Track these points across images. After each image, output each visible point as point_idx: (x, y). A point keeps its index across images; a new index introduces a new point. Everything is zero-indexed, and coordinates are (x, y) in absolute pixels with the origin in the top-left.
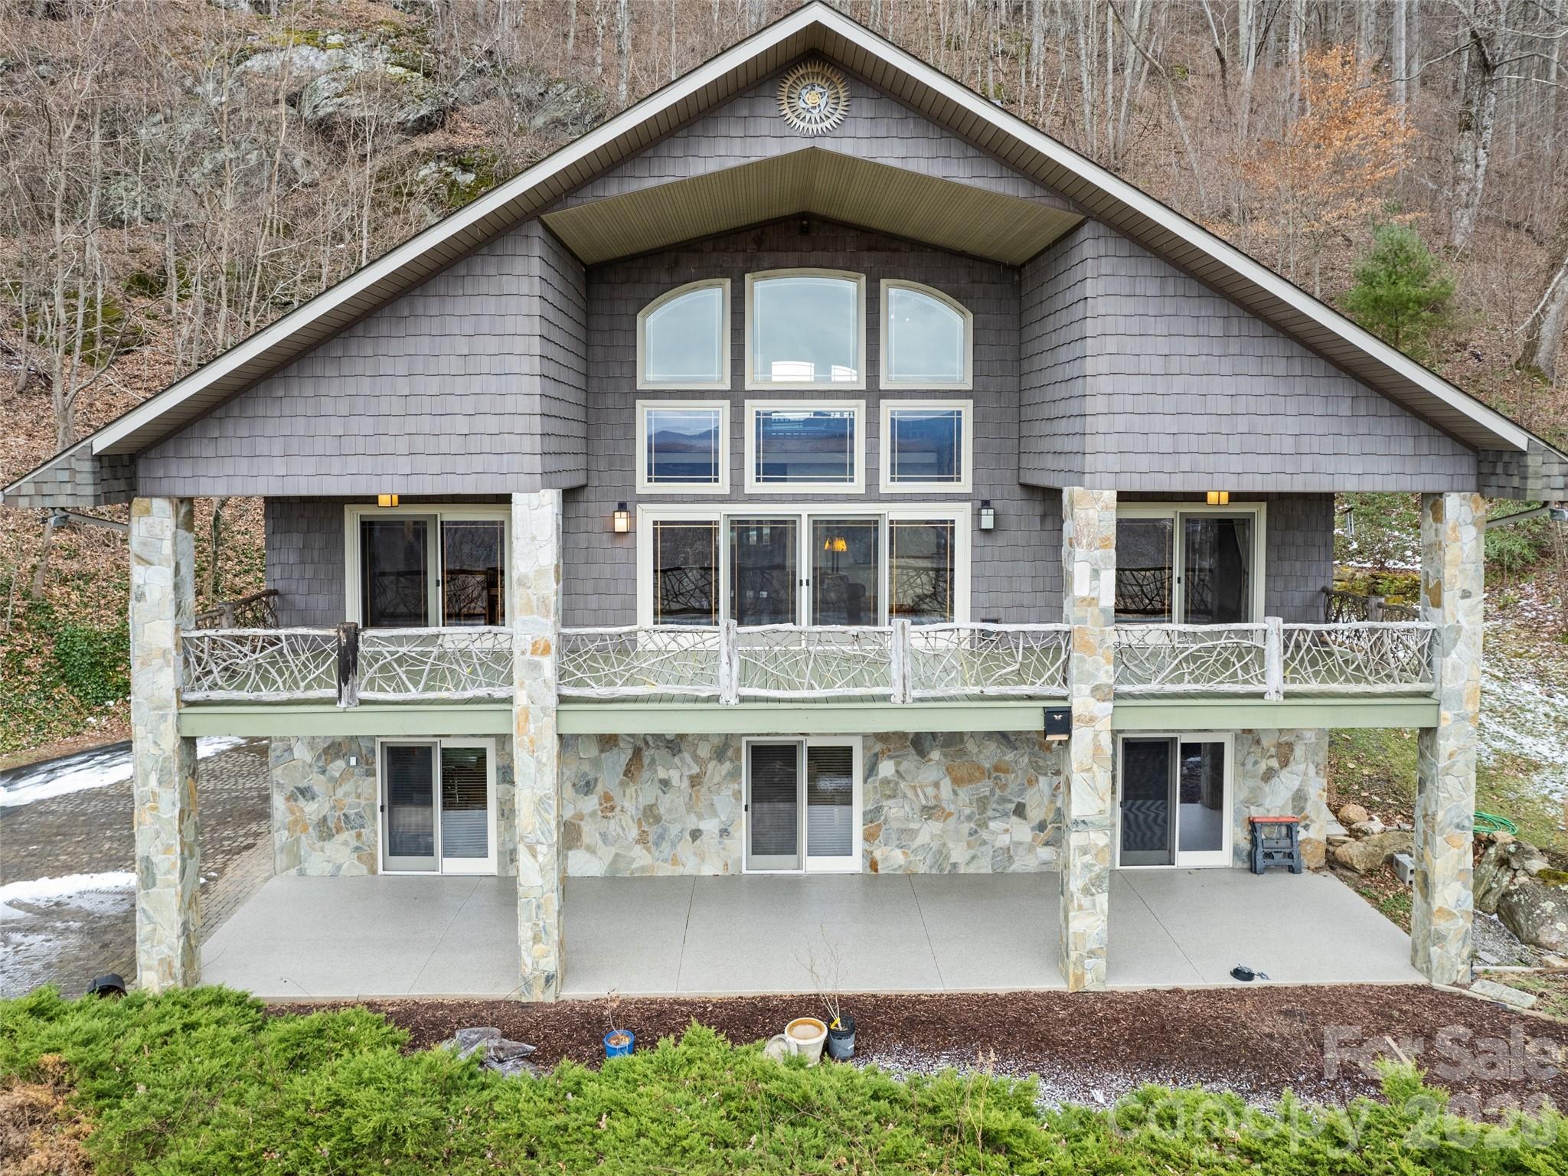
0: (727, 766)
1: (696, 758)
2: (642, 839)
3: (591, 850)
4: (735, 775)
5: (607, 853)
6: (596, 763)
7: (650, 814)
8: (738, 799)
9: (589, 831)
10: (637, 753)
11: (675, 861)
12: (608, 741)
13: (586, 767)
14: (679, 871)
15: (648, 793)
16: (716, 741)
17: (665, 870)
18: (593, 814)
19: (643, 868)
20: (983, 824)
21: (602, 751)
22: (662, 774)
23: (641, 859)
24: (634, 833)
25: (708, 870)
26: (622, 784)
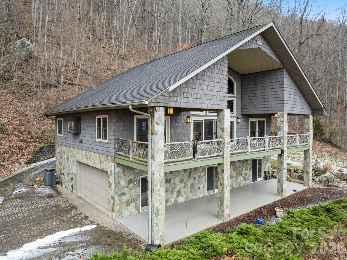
0: (204, 172)
1: (199, 172)
2: (191, 192)
3: (182, 196)
4: (205, 174)
5: (185, 196)
7: (192, 186)
8: (206, 179)
9: (182, 192)
10: (190, 172)
11: (196, 195)
12: (185, 170)
13: (182, 177)
14: (197, 197)
15: (191, 181)
16: (202, 168)
17: (195, 197)
18: (183, 187)
19: (191, 198)
20: (237, 178)
21: (184, 173)
22: (194, 176)
23: (192, 196)
24: (190, 190)
25: (201, 196)
26: (188, 180)
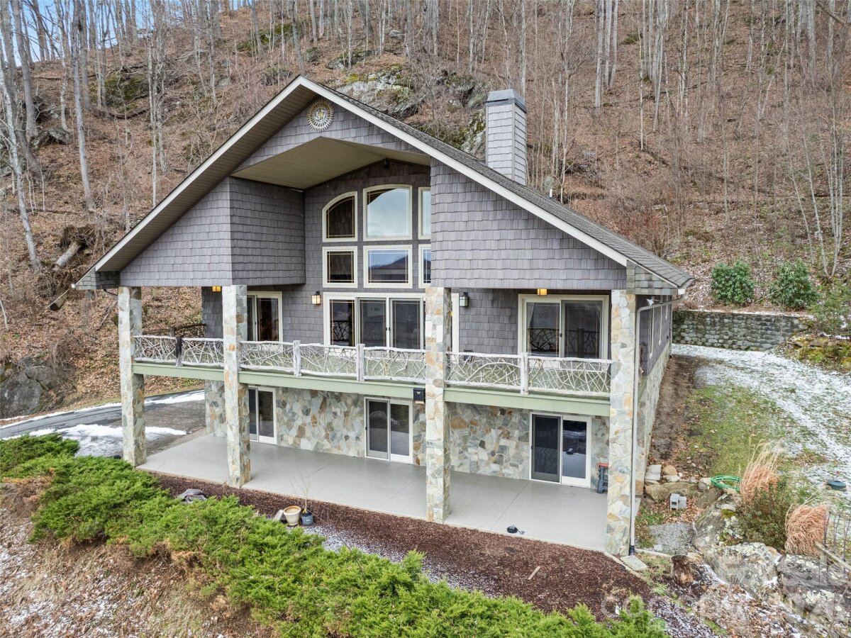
0: (358, 409)
1: (346, 404)
2: (327, 437)
3: (309, 439)
4: (361, 413)
5: (315, 441)
6: (310, 402)
7: (329, 427)
8: (363, 424)
9: (308, 431)
10: (325, 399)
11: (339, 448)
12: (314, 393)
13: (306, 404)
14: (340, 452)
15: (329, 418)
16: (354, 397)
17: (335, 452)
18: (309, 424)
19: (327, 450)
20: (465, 449)
21: (312, 397)
22: (334, 410)
23: (327, 445)
24: (324, 434)
25: (352, 453)
26: (320, 413)
